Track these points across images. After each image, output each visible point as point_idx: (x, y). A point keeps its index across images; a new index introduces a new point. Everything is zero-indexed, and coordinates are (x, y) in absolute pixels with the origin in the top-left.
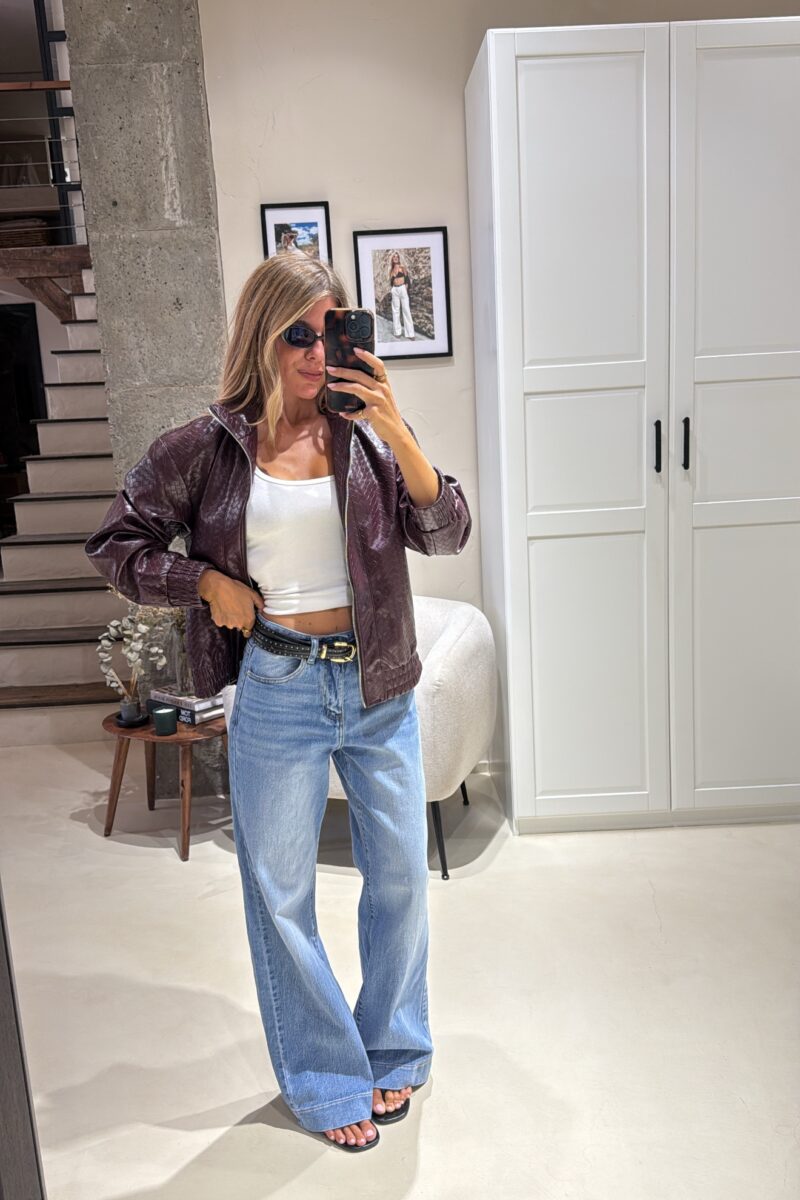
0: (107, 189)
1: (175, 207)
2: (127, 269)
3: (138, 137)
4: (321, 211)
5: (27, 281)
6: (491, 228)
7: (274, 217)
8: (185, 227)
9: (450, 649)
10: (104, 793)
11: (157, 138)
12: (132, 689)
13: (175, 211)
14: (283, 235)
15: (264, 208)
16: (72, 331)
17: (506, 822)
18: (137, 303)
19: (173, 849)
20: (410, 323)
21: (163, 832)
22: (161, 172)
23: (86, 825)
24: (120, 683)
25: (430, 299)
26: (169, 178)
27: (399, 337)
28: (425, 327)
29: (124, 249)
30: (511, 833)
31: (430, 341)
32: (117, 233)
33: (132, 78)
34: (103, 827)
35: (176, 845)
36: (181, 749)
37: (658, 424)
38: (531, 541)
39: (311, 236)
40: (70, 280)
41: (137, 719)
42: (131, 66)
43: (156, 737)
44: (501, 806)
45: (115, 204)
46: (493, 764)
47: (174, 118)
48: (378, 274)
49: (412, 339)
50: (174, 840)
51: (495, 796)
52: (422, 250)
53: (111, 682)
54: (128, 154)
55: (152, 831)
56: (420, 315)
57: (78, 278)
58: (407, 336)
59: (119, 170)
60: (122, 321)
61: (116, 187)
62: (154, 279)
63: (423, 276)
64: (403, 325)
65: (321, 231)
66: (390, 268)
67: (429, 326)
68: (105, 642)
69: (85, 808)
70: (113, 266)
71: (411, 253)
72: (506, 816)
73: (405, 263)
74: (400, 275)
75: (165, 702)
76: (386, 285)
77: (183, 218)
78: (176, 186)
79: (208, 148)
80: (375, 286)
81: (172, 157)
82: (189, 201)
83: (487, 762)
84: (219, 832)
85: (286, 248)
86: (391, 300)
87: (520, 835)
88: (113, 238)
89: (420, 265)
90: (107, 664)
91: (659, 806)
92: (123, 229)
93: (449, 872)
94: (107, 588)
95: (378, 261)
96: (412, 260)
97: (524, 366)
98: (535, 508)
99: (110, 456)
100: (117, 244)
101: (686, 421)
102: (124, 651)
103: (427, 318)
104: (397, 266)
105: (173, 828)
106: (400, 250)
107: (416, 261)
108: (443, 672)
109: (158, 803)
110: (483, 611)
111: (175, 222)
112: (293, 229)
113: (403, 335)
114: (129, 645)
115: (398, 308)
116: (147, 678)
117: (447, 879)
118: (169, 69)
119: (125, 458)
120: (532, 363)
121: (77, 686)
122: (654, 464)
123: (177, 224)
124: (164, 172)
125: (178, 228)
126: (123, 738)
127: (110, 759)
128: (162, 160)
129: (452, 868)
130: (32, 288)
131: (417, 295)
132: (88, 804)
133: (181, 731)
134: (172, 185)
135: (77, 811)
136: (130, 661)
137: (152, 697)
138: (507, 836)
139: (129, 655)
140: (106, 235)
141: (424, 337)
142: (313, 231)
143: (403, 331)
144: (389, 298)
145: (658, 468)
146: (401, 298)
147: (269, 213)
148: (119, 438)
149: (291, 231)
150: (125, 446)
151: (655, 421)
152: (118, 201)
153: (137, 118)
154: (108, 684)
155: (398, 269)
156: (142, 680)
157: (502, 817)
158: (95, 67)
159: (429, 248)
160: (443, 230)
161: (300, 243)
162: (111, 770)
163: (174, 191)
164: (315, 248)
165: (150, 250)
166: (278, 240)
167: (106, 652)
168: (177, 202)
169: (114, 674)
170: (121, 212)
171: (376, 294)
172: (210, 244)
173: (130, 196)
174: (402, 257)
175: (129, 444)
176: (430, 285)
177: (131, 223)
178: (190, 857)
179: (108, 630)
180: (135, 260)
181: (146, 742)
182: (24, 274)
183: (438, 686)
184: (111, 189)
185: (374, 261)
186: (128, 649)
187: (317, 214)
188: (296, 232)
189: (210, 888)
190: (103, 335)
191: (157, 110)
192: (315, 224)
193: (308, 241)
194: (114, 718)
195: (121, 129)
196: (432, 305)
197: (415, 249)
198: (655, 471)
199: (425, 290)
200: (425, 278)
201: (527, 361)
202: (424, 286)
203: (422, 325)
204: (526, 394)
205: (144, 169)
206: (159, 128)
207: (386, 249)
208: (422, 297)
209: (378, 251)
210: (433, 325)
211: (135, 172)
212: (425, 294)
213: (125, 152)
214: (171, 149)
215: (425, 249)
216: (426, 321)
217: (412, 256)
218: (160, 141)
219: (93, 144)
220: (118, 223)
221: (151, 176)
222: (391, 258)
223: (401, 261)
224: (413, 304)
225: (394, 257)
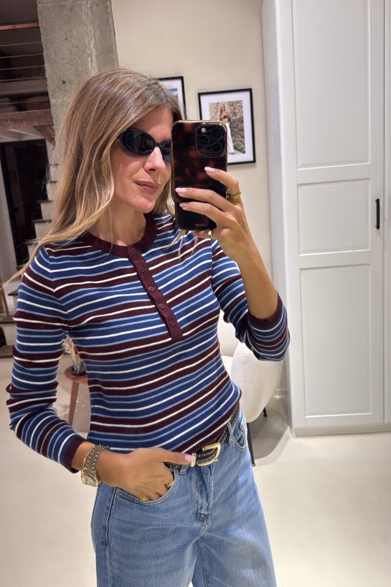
0: (59, 74)
3: (75, 44)
4: (179, 82)
6: (277, 88)
10: (68, 407)
11: (86, 44)
17: (289, 428)
20: (231, 145)
22: (88, 63)
25: (243, 130)
26: (93, 67)
28: (240, 146)
30: (291, 436)
31: (243, 154)
32: (65, 99)
33: (71, 10)
37: (378, 201)
38: (301, 271)
42: (70, 3)
44: (285, 418)
45: (64, 82)
46: (281, 391)
47: (95, 32)
48: (213, 117)
49: (232, 153)
51: (282, 412)
52: (238, 102)
54: (70, 53)
56: (237, 139)
58: (229, 152)
59: (66, 63)
61: (65, 73)
63: (238, 117)
65: (179, 93)
66: (219, 113)
67: (242, 146)
71: (231, 104)
72: (288, 425)
73: (228, 110)
74: (225, 117)
79: (114, 48)
81: (94, 54)
83: (278, 390)
87: (297, 437)
88: (63, 102)
89: (237, 111)
91: (377, 421)
92: (69, 97)
93: (256, 461)
95: (212, 110)
96: (232, 108)
97: (297, 168)
98: (304, 252)
100: (66, 106)
103: (241, 141)
104: (224, 112)
106: (225, 103)
107: (234, 108)
117: (255, 465)
118: (91, 4)
120: (302, 166)
122: (376, 224)
124: (90, 63)
126: (75, 382)
128: (88, 56)
129: (257, 458)
131: (235, 128)
134: (94, 70)
138: (288, 438)
140: (60, 101)
141: (239, 152)
142: (175, 93)
145: (378, 227)
151: (376, 199)
152: (66, 80)
153: (74, 33)
155: (224, 114)
157: (286, 425)
158: (51, 4)
159: (241, 101)
160: (250, 90)
170: (67, 86)
173: (72, 78)
174: (226, 106)
176: (243, 122)
183: (248, 357)
184: (62, 74)
185: (210, 109)
187: (177, 84)
191: (85, 28)
192: (176, 90)
194: (70, 369)
195: (66, 39)
196: (244, 134)
197: (234, 102)
198: (376, 228)
199: (240, 125)
200: (240, 118)
201: (299, 166)
202: (239, 123)
203: (238, 145)
204: (299, 185)
205: (80, 61)
206: (86, 38)
207: (217, 102)
208: (238, 129)
209: (212, 104)
210: (244, 145)
211: (75, 64)
212: (240, 127)
213: (68, 53)
214: (93, 50)
215: (240, 101)
216: (240, 143)
217: (232, 106)
218: (87, 46)
219: (51, 49)
220: (66, 93)
221: (83, 65)
222: (220, 107)
223: (226, 109)
224: (233, 133)
225: (222, 107)
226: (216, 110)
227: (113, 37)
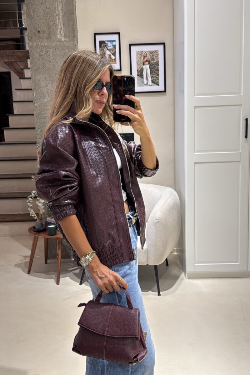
0: (36, 26)
1: (61, 33)
2: (43, 57)
3: (48, 7)
4: (117, 36)
5: (7, 63)
6: (183, 43)
7: (99, 38)
8: (65, 41)
9: (163, 206)
10: (28, 256)
11: (55, 7)
12: (40, 217)
13: (61, 35)
14: (102, 45)
15: (95, 34)
16: (23, 81)
17: (183, 273)
18: (46, 70)
19: (53, 280)
20: (150, 79)
21: (50, 273)
22: (57, 20)
23: (21, 269)
24: (35, 215)
25: (158, 70)
26: (60, 22)
27: (145, 85)
28: (156, 81)
29: (42, 49)
30: (185, 278)
31: (158, 86)
32: (39, 43)
34: (27, 270)
35: (55, 279)
36: (58, 241)
37: (247, 120)
38: (195, 164)
39: (113, 45)
40: (23, 62)
41: (41, 229)
43: (48, 236)
44: (181, 267)
45: (39, 32)
46: (178, 250)
48: (138, 61)
49: (151, 85)
50: (54, 276)
51: (179, 263)
52: (155, 51)
53: (32, 214)
55: (46, 272)
56: (154, 76)
57: (26, 62)
58: (149, 84)
59: (41, 19)
60: (40, 76)
61: (39, 26)
62: (53, 61)
63: (155, 61)
64: (147, 80)
65: (117, 43)
66: (143, 58)
67: (157, 80)
68: (30, 199)
69: (21, 262)
70: (38, 56)
71: (151, 52)
72: (183, 271)
73: (149, 56)
74: (147, 61)
75: (52, 222)
76: (141, 65)
77: (64, 38)
78: (62, 26)
79: (75, 11)
80: (137, 65)
81: (61, 14)
82: (67, 31)
83: (175, 249)
84: (71, 273)
85: (103, 50)
86: (143, 70)
87: (188, 278)
88: (38, 45)
89: (155, 57)
90: (31, 207)
91: (243, 269)
92: (42, 42)
93: (161, 293)
94: (32, 178)
95: (138, 56)
96: (152, 55)
97: (194, 96)
98: (198, 151)
99: (34, 128)
100: (39, 47)
102: (37, 203)
103: (157, 77)
105: (54, 271)
106: (147, 51)
107: (153, 55)
108: (160, 215)
109: (49, 261)
110: (175, 190)
111: (62, 39)
112: (106, 43)
113: (147, 84)
114: (39, 200)
115: (146, 74)
116: (46, 213)
117: (160, 296)
119: (40, 129)
120: (198, 95)
121: (20, 214)
122: (245, 135)
123: (62, 40)
125: (62, 42)
126: (36, 236)
127: (31, 243)
128: (57, 15)
129: (161, 291)
130: (9, 65)
131: (153, 68)
132: (22, 261)
133: (58, 234)
134: (60, 25)
135: (17, 263)
136: (39, 207)
137: (47, 221)
138: (183, 279)
139: (39, 204)
140: (35, 44)
141: (155, 85)
142: (114, 43)
143: (147, 82)
144: (142, 70)
145: (246, 137)
146: (147, 70)
147: (97, 37)
148: (38, 121)
149: (105, 43)
150: (40, 124)
151: (245, 118)
152: (40, 30)
154: (31, 215)
155: (146, 59)
156: (43, 214)
157: (181, 271)
159: (158, 51)
160: (164, 44)
161: (109, 48)
162: (31, 247)
163: (61, 27)
164: (114, 50)
165: (51, 50)
166: (100, 47)
167: (30, 203)
168: (62, 32)
169: (33, 211)
170: (41, 35)
171: (137, 68)
172: (74, 48)
173: (45, 29)
174: (148, 54)
175: (41, 123)
176: (158, 65)
177: (45, 39)
178: (60, 283)
179: (31, 194)
180: (46, 54)
181: (45, 238)
183: (158, 220)
184: (37, 26)
185: (137, 55)
186: (39, 202)
187: (116, 37)
188: (107, 44)
189: (67, 296)
190: (33, 82)
192: (115, 41)
193: (112, 47)
194: (33, 228)
195: (42, 3)
196: (159, 73)
197: (153, 51)
198: (245, 138)
199: (156, 67)
200: (156, 62)
201: (196, 94)
202: (156, 65)
203: (155, 80)
204: (195, 107)
205: (50, 19)
206: (56, 3)
207: (142, 51)
208: (155, 69)
209: (138, 52)
210: (159, 80)
211: (47, 20)
212: (156, 68)
213: (43, 12)
214: (61, 11)
215: (157, 51)
216: (156, 79)
218: (57, 8)
219: (31, 9)
220: (40, 39)
221: (53, 21)
222: (143, 54)
223: (147, 56)
224: (151, 72)
225: (145, 54)
226: (141, 56)
227: (74, 4)
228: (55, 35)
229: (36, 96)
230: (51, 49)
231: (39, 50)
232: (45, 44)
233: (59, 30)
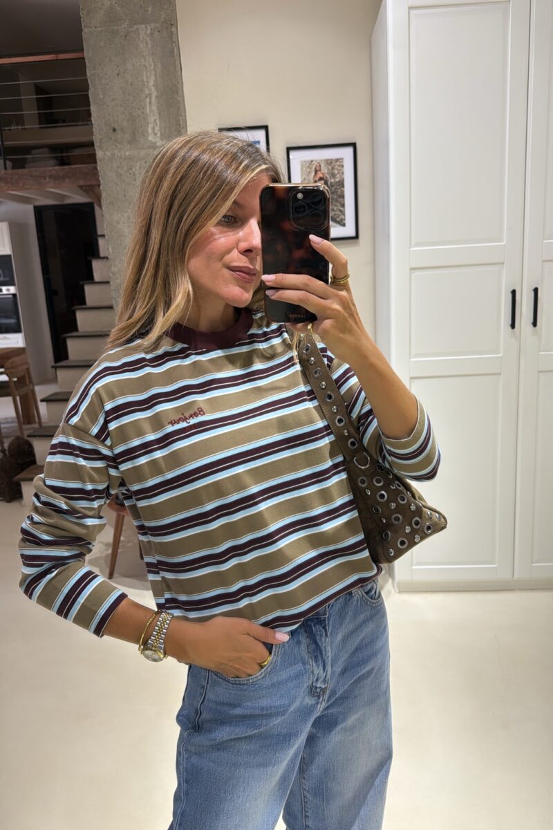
0: (109, 119)
1: (156, 131)
2: (123, 178)
3: (130, 81)
4: (262, 132)
5: (84, 188)
10: (110, 545)
11: (143, 81)
13: (156, 134)
17: (390, 580)
25: (343, 197)
26: (152, 110)
28: (338, 218)
29: (120, 162)
30: (393, 591)
31: (342, 228)
32: (116, 152)
33: (126, 36)
34: (108, 571)
37: (514, 292)
38: (412, 381)
42: (125, 28)
45: (114, 130)
47: (155, 66)
48: (305, 179)
52: (337, 160)
54: (123, 93)
56: (335, 208)
59: (117, 106)
61: (115, 119)
63: (337, 180)
66: (313, 174)
70: (114, 176)
71: (329, 162)
72: (390, 576)
73: (325, 170)
74: (321, 179)
77: (162, 140)
78: (157, 117)
79: (180, 87)
81: (154, 94)
82: (166, 127)
87: (400, 592)
88: (113, 155)
89: (336, 172)
91: (504, 575)
92: (120, 149)
95: (304, 169)
96: (330, 168)
97: (410, 247)
98: (417, 355)
99: (111, 308)
100: (116, 160)
101: (536, 290)
103: (340, 211)
104: (319, 172)
106: (321, 160)
107: (333, 168)
111: (156, 143)
118: (151, 29)
120: (417, 245)
122: (510, 323)
123: (158, 144)
124: (148, 105)
126: (120, 515)
128: (146, 97)
131: (333, 194)
132: (101, 552)
134: (154, 116)
138: (389, 593)
140: (108, 154)
141: (337, 225)
145: (513, 326)
151: (511, 290)
152: (116, 128)
153: (129, 67)
155: (320, 175)
157: (387, 576)
158: (100, 29)
159: (342, 159)
160: (354, 145)
163: (155, 120)
165: (138, 164)
168: (157, 128)
170: (119, 135)
173: (125, 124)
174: (322, 165)
176: (343, 186)
177: (125, 144)
180: (128, 171)
182: (82, 183)
184: (112, 119)
185: (302, 169)
187: (260, 135)
191: (143, 60)
192: (259, 142)
195: (118, 75)
196: (344, 201)
197: (332, 160)
198: (510, 328)
199: (339, 190)
200: (339, 181)
201: (413, 244)
202: (338, 187)
203: (336, 216)
204: (411, 269)
205: (135, 103)
206: (144, 74)
208: (337, 195)
209: (305, 161)
210: (344, 216)
211: (128, 107)
212: (339, 193)
213: (121, 92)
214: (153, 89)
215: (340, 159)
216: (339, 214)
217: (330, 164)
218: (146, 83)
219: (100, 87)
220: (117, 144)
221: (139, 109)
222: (314, 167)
223: (322, 169)
225: (317, 165)
226: (309, 170)
227: (179, 72)
228: (144, 134)
229: (113, 252)
230: (137, 162)
231: (115, 165)
232: (127, 153)
233: (151, 126)
